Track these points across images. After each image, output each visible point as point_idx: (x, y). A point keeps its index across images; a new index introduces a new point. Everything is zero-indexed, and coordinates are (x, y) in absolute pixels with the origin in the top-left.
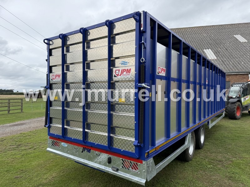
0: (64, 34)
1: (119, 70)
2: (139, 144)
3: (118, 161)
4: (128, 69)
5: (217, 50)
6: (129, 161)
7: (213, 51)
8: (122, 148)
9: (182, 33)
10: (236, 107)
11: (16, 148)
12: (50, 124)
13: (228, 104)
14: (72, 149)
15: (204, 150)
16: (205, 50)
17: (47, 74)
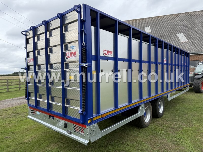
0: (35, 26)
1: (69, 53)
2: (82, 112)
3: (71, 125)
4: (74, 52)
5: (189, 34)
6: (78, 126)
7: (185, 34)
8: (72, 116)
9: (158, 21)
10: (201, 82)
11: (15, 115)
12: (29, 97)
13: (194, 80)
14: (43, 116)
15: (162, 119)
16: (178, 34)
17: (26, 59)
